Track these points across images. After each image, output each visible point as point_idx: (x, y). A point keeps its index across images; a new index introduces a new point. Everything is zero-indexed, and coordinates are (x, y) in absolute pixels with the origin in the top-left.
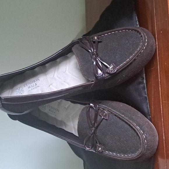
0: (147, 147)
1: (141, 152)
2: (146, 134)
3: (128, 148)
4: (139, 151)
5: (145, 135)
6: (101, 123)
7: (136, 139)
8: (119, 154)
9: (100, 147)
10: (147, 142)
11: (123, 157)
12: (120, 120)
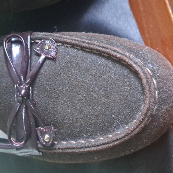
0: (159, 94)
1: (148, 109)
2: (152, 64)
3: (113, 114)
4: (141, 111)
5: (149, 67)
6: (42, 69)
7: (130, 82)
8: (93, 138)
9: (46, 133)
10: (158, 83)
11: (104, 142)
12: (85, 54)
